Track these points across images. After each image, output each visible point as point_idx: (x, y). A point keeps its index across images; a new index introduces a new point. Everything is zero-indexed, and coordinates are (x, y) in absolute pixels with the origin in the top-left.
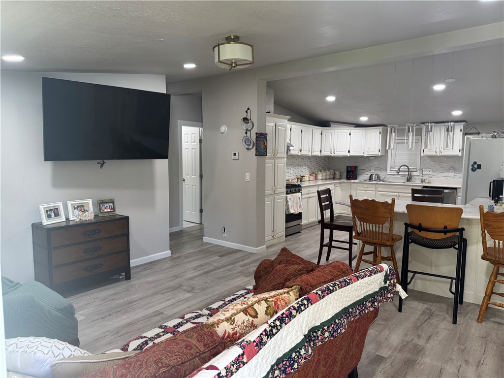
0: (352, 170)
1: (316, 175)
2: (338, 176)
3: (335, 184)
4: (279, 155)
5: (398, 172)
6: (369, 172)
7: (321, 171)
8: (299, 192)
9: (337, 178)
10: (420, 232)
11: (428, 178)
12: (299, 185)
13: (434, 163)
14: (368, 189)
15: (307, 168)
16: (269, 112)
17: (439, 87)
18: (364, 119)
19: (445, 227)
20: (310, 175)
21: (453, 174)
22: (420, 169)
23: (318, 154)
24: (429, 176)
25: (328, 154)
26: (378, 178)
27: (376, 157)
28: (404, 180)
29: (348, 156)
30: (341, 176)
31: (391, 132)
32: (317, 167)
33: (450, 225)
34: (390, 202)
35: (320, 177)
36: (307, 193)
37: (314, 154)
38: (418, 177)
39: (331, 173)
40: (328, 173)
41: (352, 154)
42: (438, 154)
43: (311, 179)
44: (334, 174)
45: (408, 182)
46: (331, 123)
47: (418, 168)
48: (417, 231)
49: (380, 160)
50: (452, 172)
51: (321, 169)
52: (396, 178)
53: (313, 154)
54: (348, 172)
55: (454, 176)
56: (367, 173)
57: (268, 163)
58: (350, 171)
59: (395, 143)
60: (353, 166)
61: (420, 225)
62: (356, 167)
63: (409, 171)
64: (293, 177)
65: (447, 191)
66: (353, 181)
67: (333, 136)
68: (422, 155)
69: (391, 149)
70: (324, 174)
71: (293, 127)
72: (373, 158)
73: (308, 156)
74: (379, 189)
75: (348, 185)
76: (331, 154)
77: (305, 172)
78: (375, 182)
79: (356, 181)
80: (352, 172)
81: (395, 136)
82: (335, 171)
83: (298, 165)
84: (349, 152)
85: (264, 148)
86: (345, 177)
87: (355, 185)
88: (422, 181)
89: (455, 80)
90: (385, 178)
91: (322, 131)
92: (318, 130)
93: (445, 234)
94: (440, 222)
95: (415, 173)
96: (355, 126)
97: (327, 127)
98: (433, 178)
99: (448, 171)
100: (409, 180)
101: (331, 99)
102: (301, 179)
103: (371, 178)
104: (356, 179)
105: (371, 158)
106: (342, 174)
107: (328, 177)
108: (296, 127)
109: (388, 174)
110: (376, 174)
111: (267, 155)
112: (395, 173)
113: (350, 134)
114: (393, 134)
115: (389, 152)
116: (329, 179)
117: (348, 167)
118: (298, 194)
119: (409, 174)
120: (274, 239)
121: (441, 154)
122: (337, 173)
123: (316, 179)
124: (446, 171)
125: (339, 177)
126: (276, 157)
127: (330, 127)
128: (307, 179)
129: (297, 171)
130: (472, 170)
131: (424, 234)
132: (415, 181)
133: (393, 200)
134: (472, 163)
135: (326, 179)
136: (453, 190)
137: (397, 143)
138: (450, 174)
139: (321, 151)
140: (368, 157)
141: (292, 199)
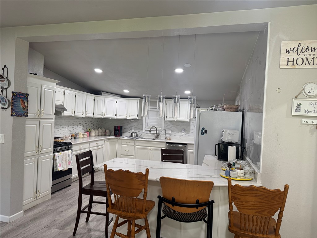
0: (118, 129)
1: (90, 132)
2: (108, 133)
3: (105, 140)
4: (44, 116)
5: (150, 131)
6: (131, 130)
7: (94, 129)
8: (70, 149)
9: (107, 134)
10: (173, 206)
11: (169, 136)
12: (70, 143)
13: (173, 126)
14: (130, 144)
15: (82, 127)
16: (36, 74)
17: (179, 71)
18: (126, 92)
19: (197, 202)
20: (85, 133)
21: (184, 133)
22: (164, 130)
23: (92, 116)
24: (170, 134)
25: (100, 116)
26: (137, 135)
27: (135, 120)
28: (154, 137)
29: (116, 118)
30: (110, 133)
31: (145, 101)
32: (91, 126)
33: (202, 198)
34: (144, 173)
35: (93, 134)
36: (78, 149)
37: (88, 115)
38: (162, 135)
39: (103, 131)
40: (100, 131)
41: (118, 117)
42: (175, 120)
43: (85, 136)
44: (105, 132)
45: (156, 139)
46: (102, 92)
47: (163, 129)
48: (170, 206)
49: (138, 121)
50: (183, 133)
51: (95, 127)
52: (148, 136)
53: (86, 116)
54: (115, 130)
55: (185, 135)
56: (129, 131)
57: (30, 124)
58: (117, 130)
59: (148, 111)
60: (119, 126)
61: (173, 199)
62: (121, 127)
63: (157, 131)
64: (68, 135)
65: (181, 146)
66: (118, 137)
67: (103, 103)
68: (165, 120)
69: (145, 116)
70: (97, 132)
71: (66, 91)
72: (133, 120)
73: (83, 117)
74: (137, 144)
75: (115, 141)
76: (102, 117)
77: (80, 130)
78: (134, 139)
79: (121, 137)
80: (119, 130)
81: (149, 105)
82: (106, 129)
83: (73, 124)
84: (116, 115)
85: (24, 109)
86: (114, 135)
87: (121, 140)
88: (165, 138)
89: (190, 65)
90: (141, 136)
91: (94, 98)
92: (91, 97)
93: (197, 208)
94: (193, 196)
95: (160, 133)
96: (120, 96)
97: (99, 95)
98: (172, 136)
99: (181, 131)
100: (157, 137)
101: (98, 71)
102: (75, 136)
103: (131, 136)
104: (121, 136)
105: (132, 121)
106: (111, 132)
107: (100, 134)
108: (70, 92)
109: (143, 133)
110: (135, 133)
111: (27, 116)
112: (148, 132)
113: (117, 102)
114: (147, 103)
115: (144, 118)
116: (101, 135)
117: (115, 127)
118: (68, 151)
119: (157, 133)
120: (36, 199)
121: (177, 120)
122: (107, 131)
123: (90, 136)
124: (180, 131)
125: (109, 135)
126: (41, 117)
127: (101, 95)
128: (82, 136)
129: (72, 129)
130: (201, 133)
131: (177, 209)
132: (161, 138)
133: (147, 171)
134: (201, 129)
135: (98, 136)
136: (185, 145)
137: (150, 111)
138: (182, 133)
139: (94, 114)
140: (130, 120)
141: (61, 157)
